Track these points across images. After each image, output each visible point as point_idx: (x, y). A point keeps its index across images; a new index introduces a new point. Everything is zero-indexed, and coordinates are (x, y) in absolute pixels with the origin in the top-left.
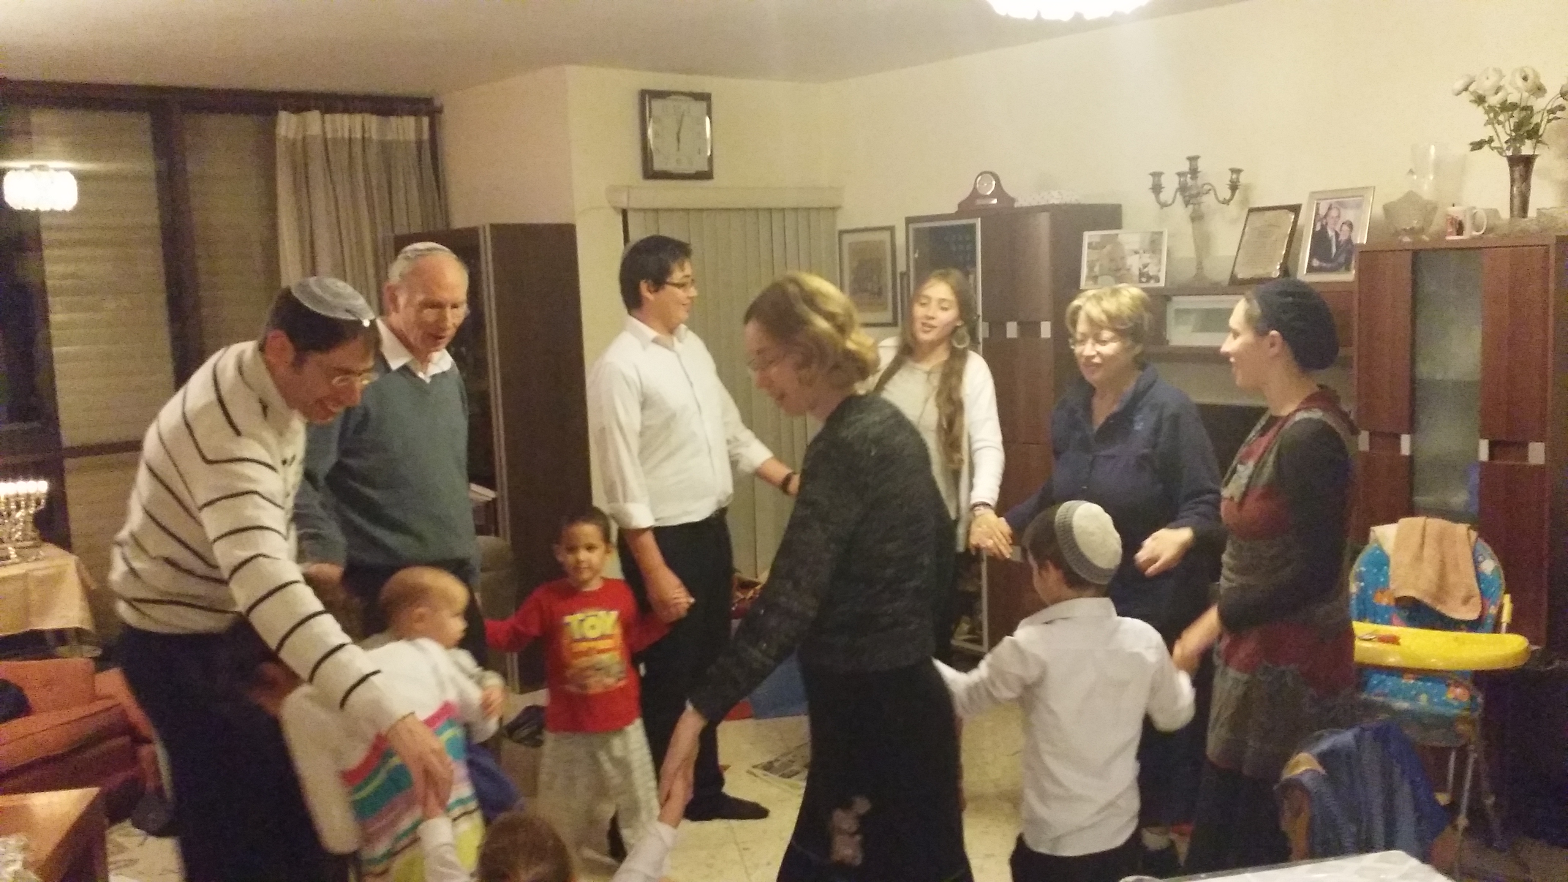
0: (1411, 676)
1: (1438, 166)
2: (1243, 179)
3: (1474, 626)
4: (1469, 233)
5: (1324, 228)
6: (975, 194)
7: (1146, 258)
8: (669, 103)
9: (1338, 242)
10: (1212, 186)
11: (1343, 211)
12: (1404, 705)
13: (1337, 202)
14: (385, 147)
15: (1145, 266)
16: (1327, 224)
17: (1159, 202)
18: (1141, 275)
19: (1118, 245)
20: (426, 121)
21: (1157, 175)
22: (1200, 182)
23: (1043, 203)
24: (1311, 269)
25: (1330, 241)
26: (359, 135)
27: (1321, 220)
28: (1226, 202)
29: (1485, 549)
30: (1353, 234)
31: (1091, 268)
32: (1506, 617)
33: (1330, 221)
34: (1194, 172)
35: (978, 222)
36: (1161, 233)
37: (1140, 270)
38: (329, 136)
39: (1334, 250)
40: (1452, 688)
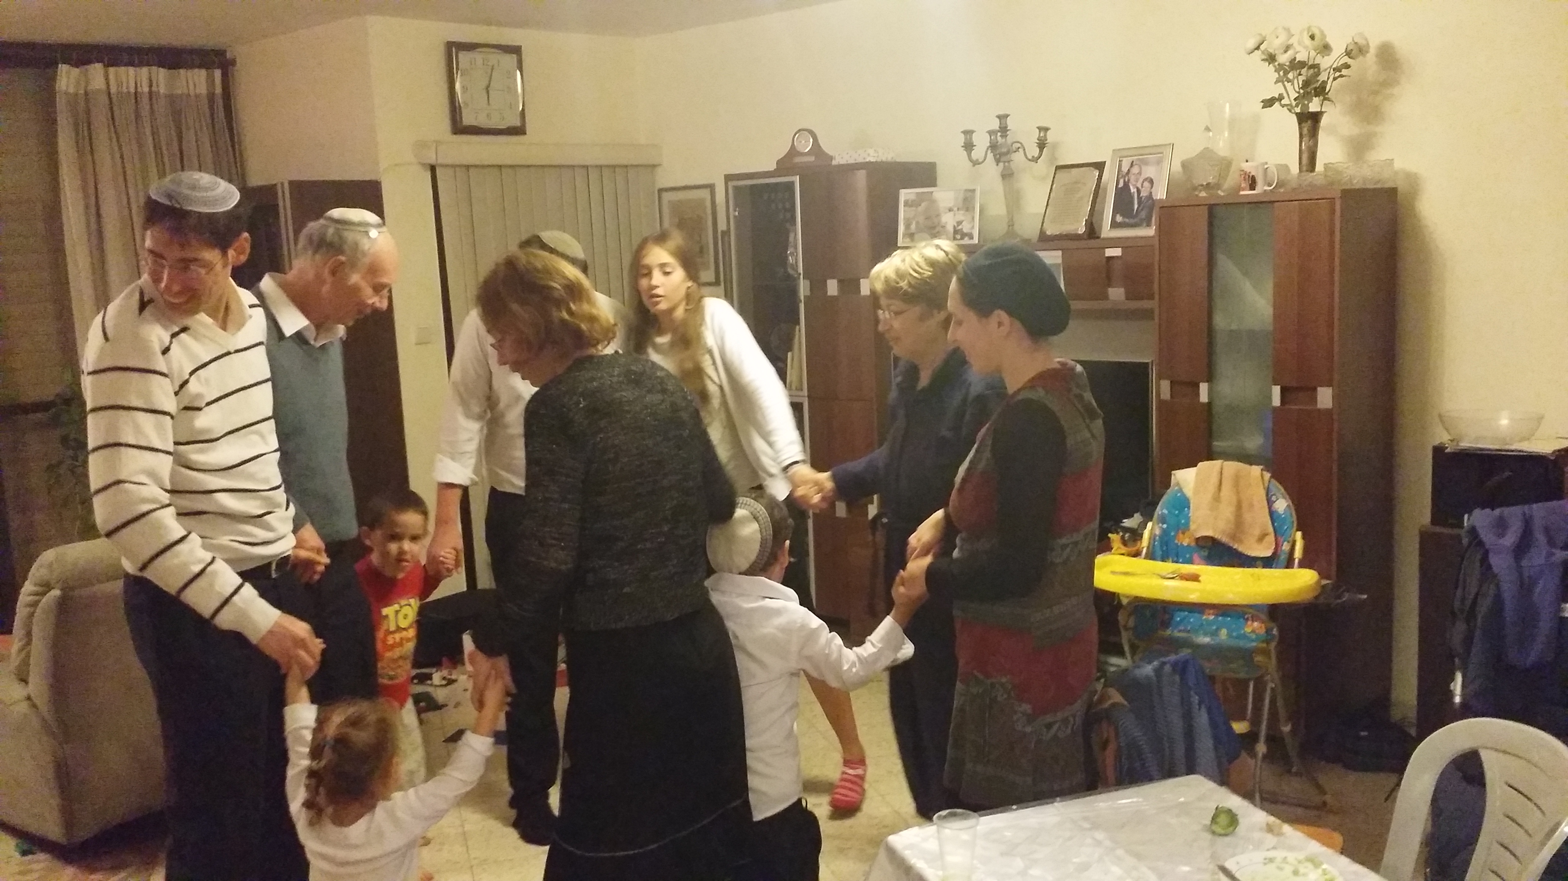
0: (1211, 611)
1: (1233, 122)
2: (1051, 137)
3: (1268, 562)
4: (1261, 188)
5: (1126, 185)
6: (793, 152)
7: (960, 216)
8: (478, 56)
9: (1139, 198)
10: (1021, 143)
11: (1144, 168)
12: (1207, 640)
13: (1139, 159)
14: (174, 101)
15: (960, 223)
16: (1129, 180)
17: (970, 160)
18: (956, 232)
19: (933, 202)
20: (218, 73)
21: (968, 133)
22: (1010, 139)
23: (860, 160)
24: (1114, 225)
25: (1132, 197)
26: (146, 89)
27: (1124, 177)
28: (1035, 160)
29: (1278, 487)
30: (1153, 190)
31: (908, 226)
32: (1298, 554)
33: (1132, 178)
34: (1004, 130)
35: (797, 179)
36: (974, 191)
37: (954, 226)
38: (113, 90)
39: (1136, 206)
40: (1249, 623)
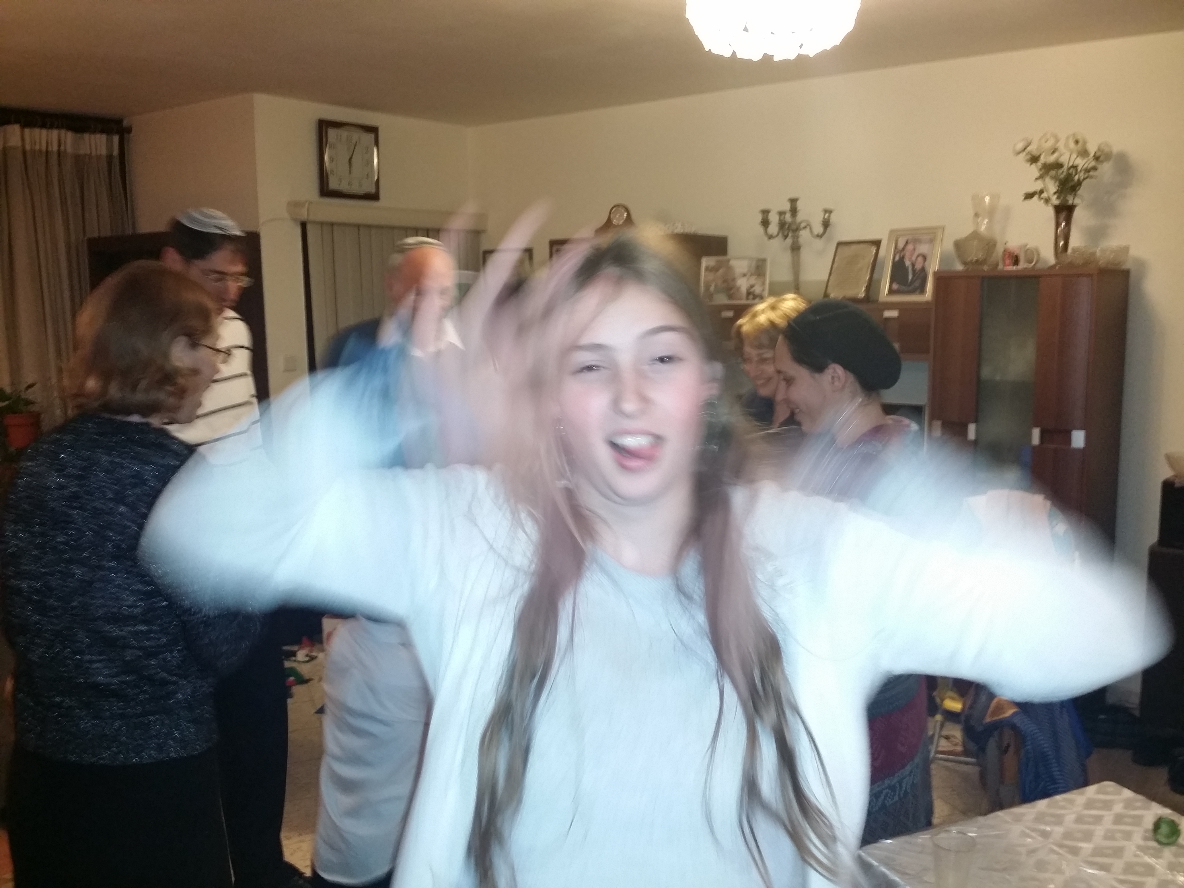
1: (991, 212)
2: (834, 218)
4: (1022, 265)
5: (902, 259)
6: (609, 223)
7: (753, 280)
8: (343, 133)
9: (914, 271)
10: (809, 223)
11: (917, 246)
13: (913, 238)
14: (79, 160)
15: (752, 286)
16: (905, 255)
17: (767, 234)
18: (749, 293)
19: (729, 269)
20: (116, 139)
21: (765, 213)
22: (798, 219)
24: (891, 292)
25: (907, 269)
26: (55, 148)
27: (899, 252)
28: (820, 236)
29: (1057, 513)
30: (926, 263)
31: (707, 287)
33: (907, 254)
34: (794, 211)
37: (748, 289)
38: (28, 147)
39: (910, 277)
